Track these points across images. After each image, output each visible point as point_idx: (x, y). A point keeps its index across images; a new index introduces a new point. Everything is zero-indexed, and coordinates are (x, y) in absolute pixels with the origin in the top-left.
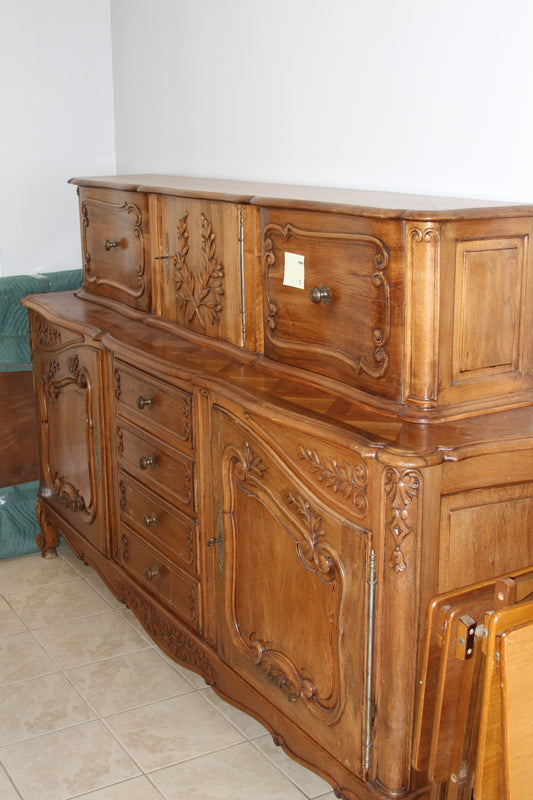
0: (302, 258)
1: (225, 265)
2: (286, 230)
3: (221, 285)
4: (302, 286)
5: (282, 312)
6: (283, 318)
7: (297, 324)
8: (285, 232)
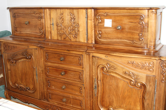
0: (111, 20)
1: (80, 24)
2: (106, 14)
3: (78, 29)
4: (111, 26)
5: (103, 33)
6: (104, 34)
7: (108, 35)
8: (105, 15)
